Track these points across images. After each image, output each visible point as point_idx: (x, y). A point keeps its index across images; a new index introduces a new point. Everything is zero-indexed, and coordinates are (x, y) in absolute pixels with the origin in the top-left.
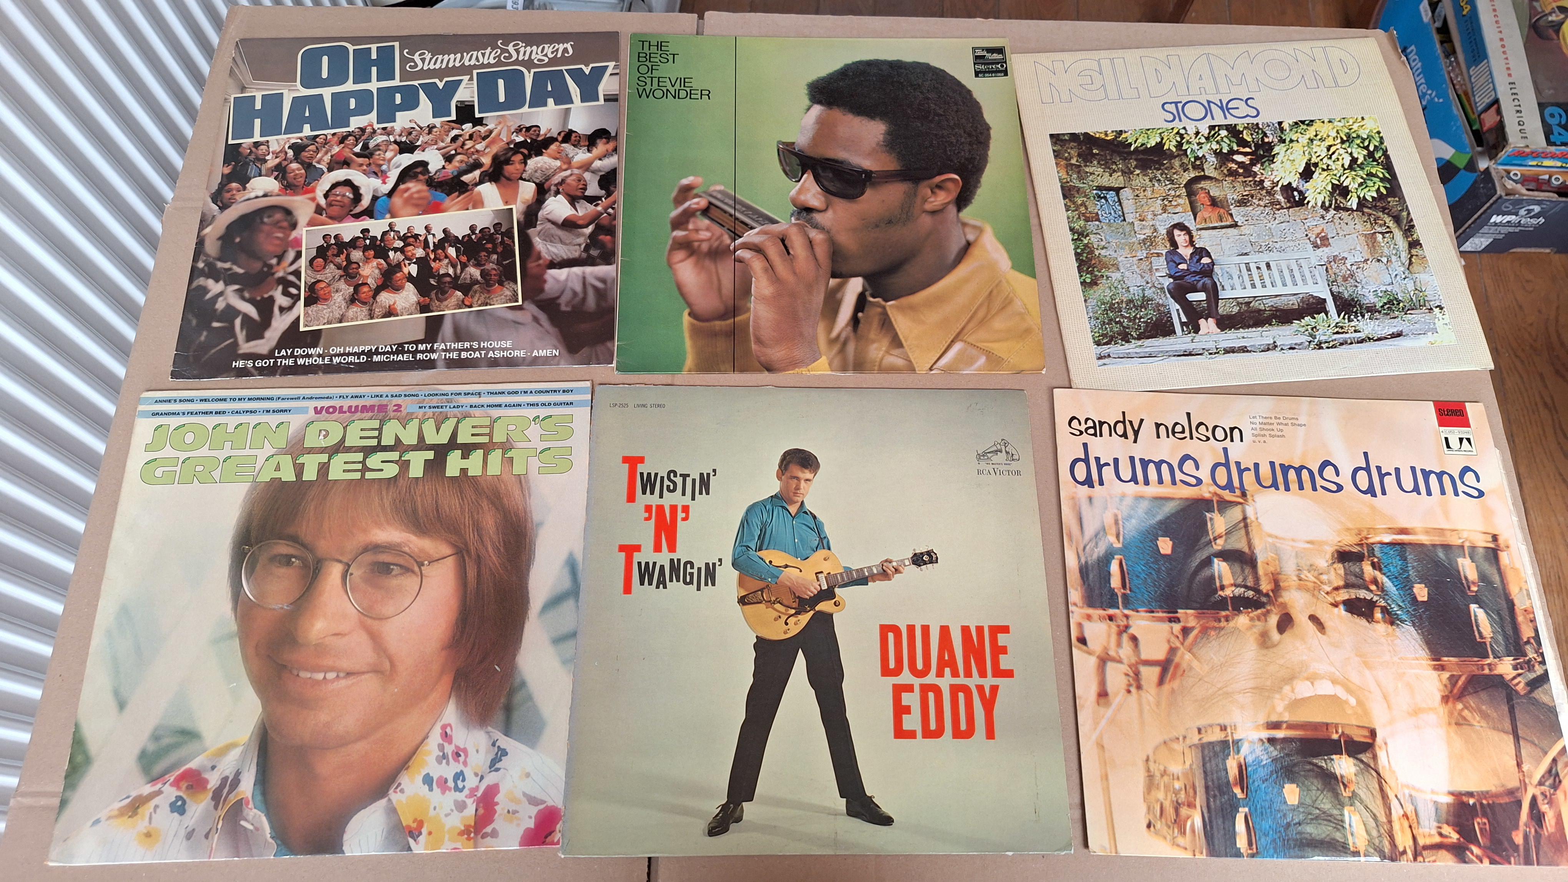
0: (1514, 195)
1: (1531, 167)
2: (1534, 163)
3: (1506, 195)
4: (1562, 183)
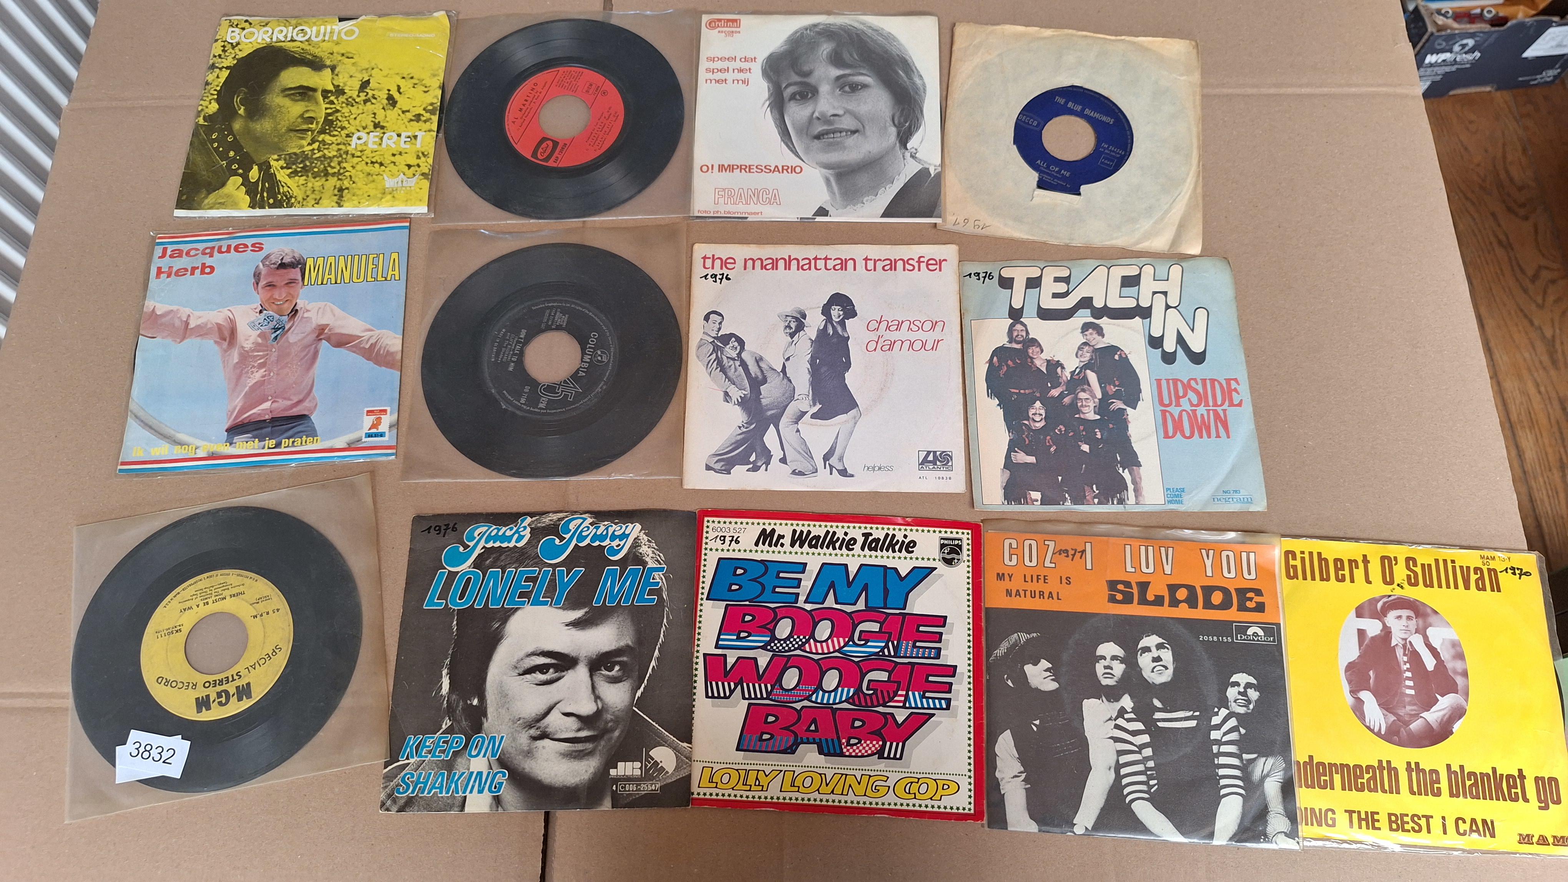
0: (1446, 30)
1: (1462, 3)
3: (1438, 31)
4: (1494, 16)
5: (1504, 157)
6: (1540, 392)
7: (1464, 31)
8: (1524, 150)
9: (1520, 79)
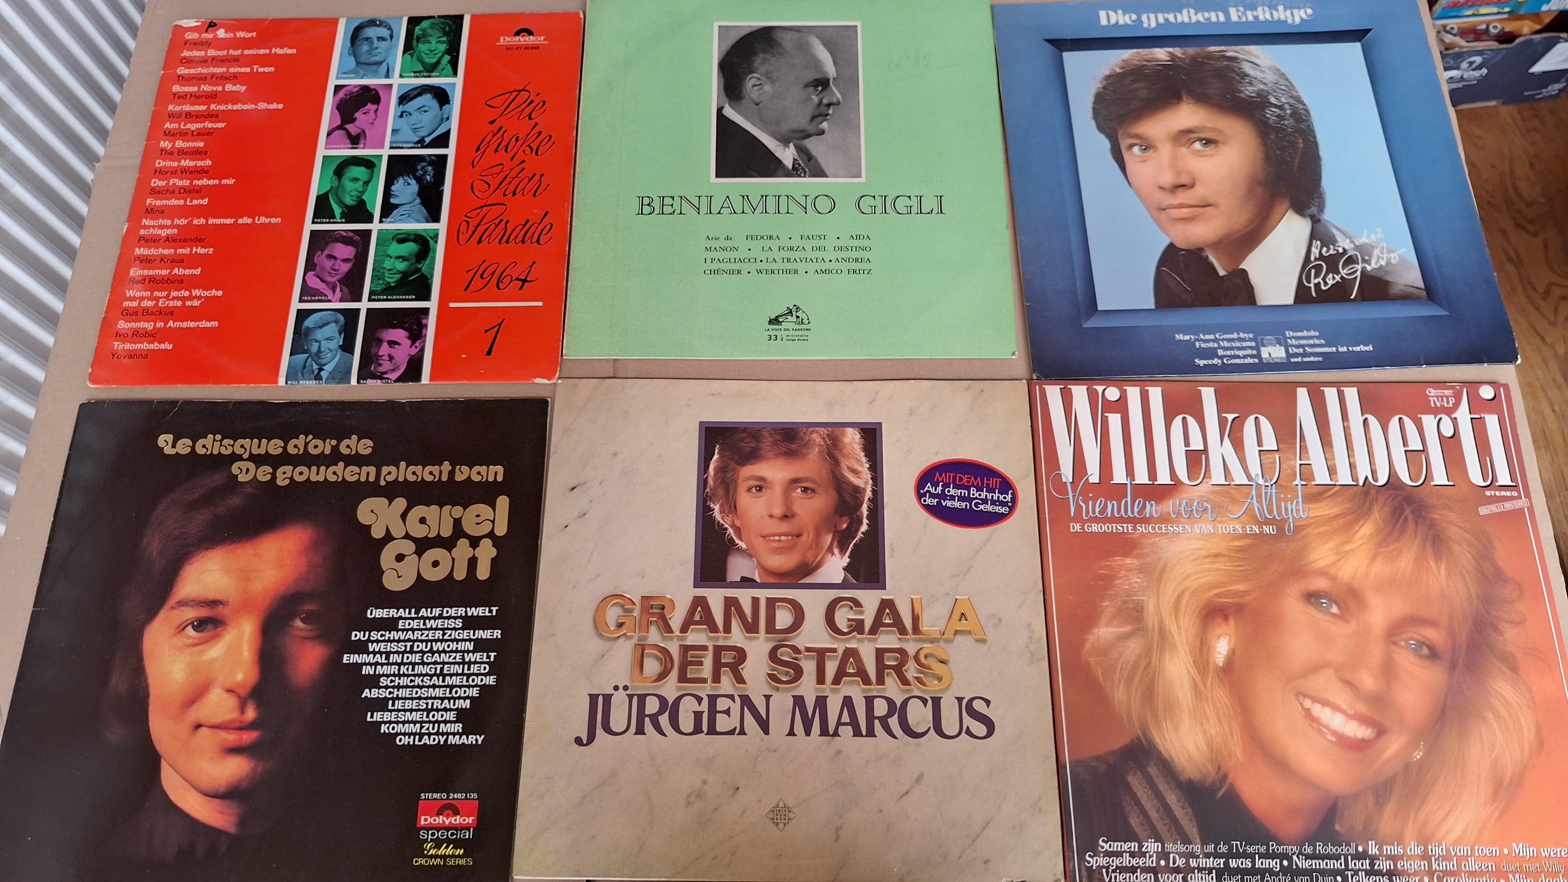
0: (1453, 48)
1: (1468, 18)
2: (1470, 12)
3: (1446, 49)
4: (1500, 31)
5: (1512, 172)
6: (1554, 411)
7: (1472, 49)
8: (1532, 165)
9: (1526, 93)
